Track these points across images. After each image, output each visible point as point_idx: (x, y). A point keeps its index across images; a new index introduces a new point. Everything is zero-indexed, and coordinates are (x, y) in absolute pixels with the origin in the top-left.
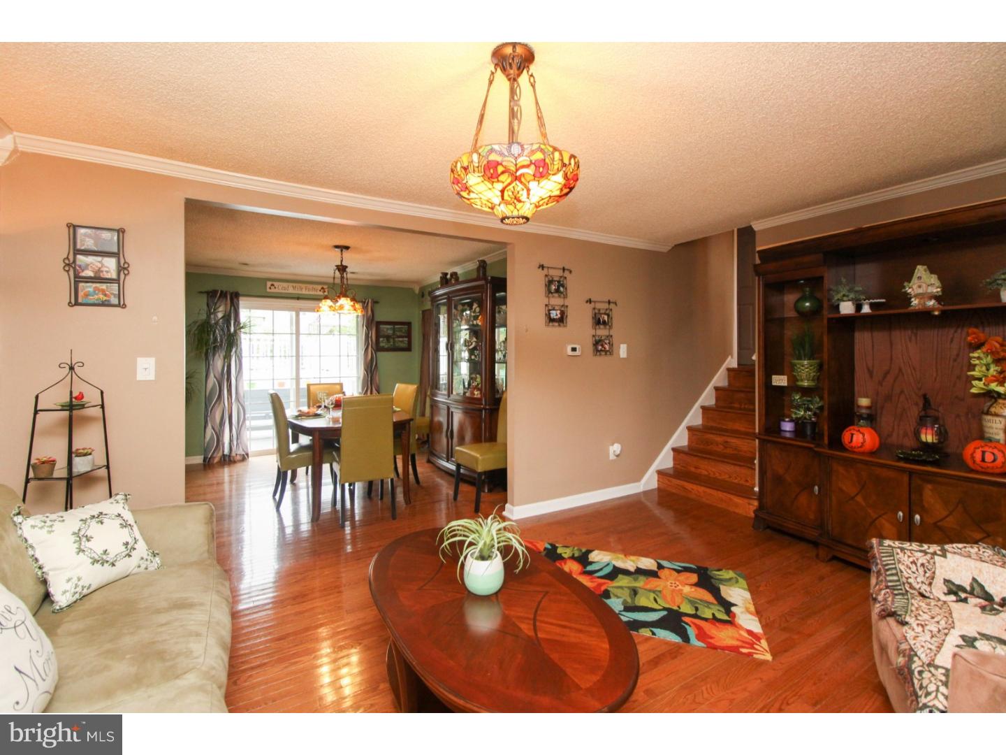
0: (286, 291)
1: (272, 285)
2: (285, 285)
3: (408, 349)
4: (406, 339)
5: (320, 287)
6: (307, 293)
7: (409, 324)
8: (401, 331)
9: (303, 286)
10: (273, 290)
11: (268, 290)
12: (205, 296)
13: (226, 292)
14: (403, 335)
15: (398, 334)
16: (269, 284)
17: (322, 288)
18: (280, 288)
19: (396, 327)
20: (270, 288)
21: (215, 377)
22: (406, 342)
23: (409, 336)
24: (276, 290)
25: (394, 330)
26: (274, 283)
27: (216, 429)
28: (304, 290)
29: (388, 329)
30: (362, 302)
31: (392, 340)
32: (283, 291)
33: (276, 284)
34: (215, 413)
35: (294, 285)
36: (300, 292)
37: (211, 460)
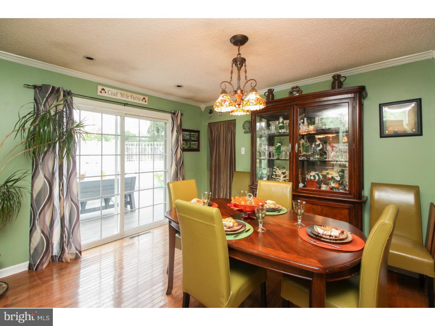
0: (115, 97)
1: (103, 89)
2: (114, 91)
3: (198, 150)
4: (197, 143)
5: (142, 97)
6: (132, 100)
7: (198, 132)
8: (194, 137)
9: (129, 94)
10: (103, 94)
11: (99, 93)
12: (32, 92)
13: (59, 89)
14: (195, 139)
15: (193, 139)
16: (100, 88)
17: (144, 99)
18: (110, 93)
19: (192, 133)
20: (101, 92)
21: (45, 177)
22: (197, 145)
23: (198, 140)
24: (106, 95)
25: (190, 135)
26: (105, 88)
27: (45, 232)
28: (130, 98)
29: (187, 135)
30: (171, 113)
31: (189, 143)
32: (113, 97)
33: (107, 89)
34: (44, 217)
35: (122, 92)
36: (127, 99)
37: (40, 267)
